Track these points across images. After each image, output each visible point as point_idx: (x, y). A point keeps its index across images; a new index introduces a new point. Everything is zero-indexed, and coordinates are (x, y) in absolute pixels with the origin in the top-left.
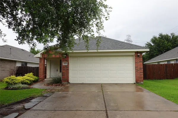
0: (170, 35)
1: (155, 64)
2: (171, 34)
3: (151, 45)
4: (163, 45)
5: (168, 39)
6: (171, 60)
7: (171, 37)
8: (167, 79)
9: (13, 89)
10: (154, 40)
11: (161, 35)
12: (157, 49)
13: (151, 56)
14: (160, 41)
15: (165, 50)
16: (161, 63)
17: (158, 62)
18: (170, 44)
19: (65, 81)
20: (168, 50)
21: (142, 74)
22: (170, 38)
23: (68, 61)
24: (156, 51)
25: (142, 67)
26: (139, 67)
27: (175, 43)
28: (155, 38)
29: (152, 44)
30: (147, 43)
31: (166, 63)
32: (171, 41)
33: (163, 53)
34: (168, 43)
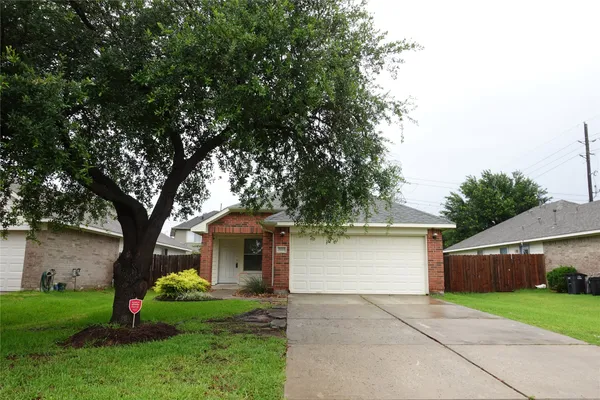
0: (510, 176)
1: (469, 254)
2: (514, 174)
3: (462, 201)
4: (491, 203)
5: (504, 186)
6: (508, 246)
7: (514, 182)
8: (499, 290)
9: (186, 300)
10: (470, 188)
11: (487, 175)
12: (478, 213)
13: (462, 231)
14: (484, 193)
15: (498, 216)
16: (486, 253)
17: (479, 250)
18: (510, 200)
19: (281, 288)
20: (505, 217)
21: (442, 274)
22: (511, 184)
23: (286, 244)
24: (474, 218)
25: (442, 260)
26: (436, 260)
27: (523, 201)
28: (472, 181)
29: (465, 200)
30: (450, 195)
31: (498, 252)
32: (514, 192)
33: (494, 225)
34: (505, 198)
